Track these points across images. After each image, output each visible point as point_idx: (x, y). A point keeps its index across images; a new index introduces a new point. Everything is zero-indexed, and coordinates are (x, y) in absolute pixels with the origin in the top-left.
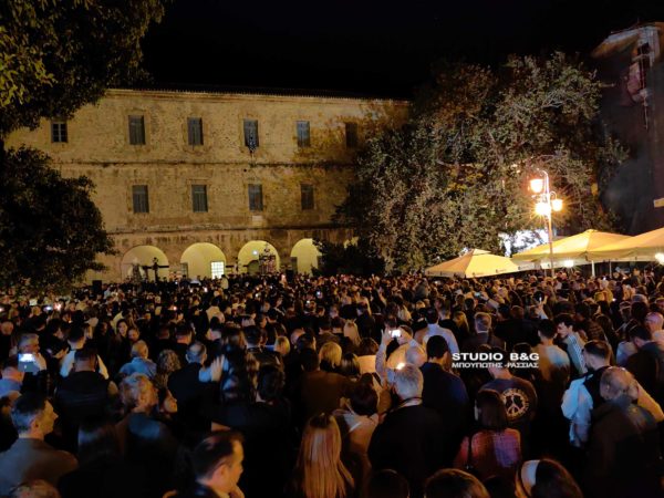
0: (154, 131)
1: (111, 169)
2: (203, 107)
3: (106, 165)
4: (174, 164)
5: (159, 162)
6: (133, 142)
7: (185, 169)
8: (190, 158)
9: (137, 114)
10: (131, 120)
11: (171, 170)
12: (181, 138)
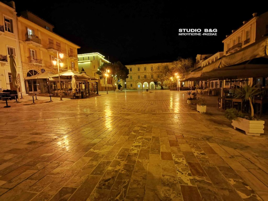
0: (141, 69)
1: (136, 74)
2: (146, 66)
3: (135, 73)
4: (142, 73)
5: (141, 73)
6: (138, 70)
7: (144, 73)
8: (144, 72)
9: (139, 67)
10: (138, 68)
11: (142, 74)
12: (143, 70)
